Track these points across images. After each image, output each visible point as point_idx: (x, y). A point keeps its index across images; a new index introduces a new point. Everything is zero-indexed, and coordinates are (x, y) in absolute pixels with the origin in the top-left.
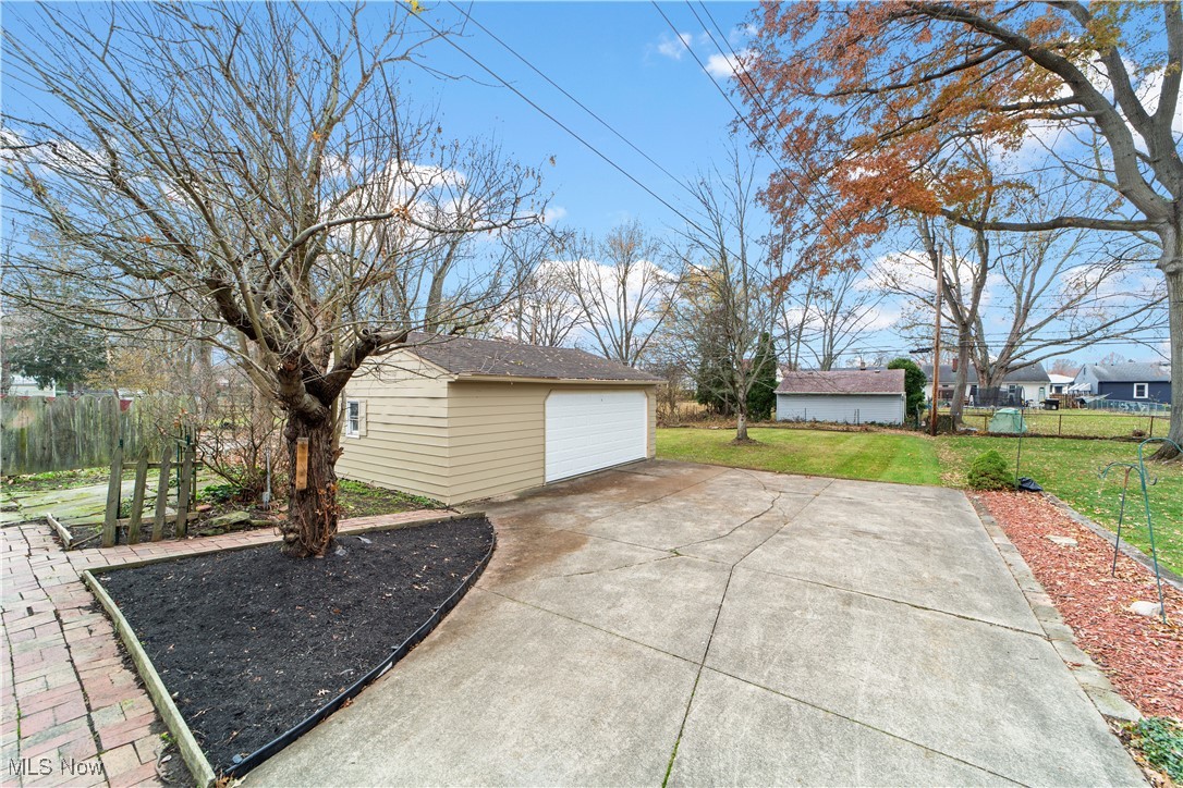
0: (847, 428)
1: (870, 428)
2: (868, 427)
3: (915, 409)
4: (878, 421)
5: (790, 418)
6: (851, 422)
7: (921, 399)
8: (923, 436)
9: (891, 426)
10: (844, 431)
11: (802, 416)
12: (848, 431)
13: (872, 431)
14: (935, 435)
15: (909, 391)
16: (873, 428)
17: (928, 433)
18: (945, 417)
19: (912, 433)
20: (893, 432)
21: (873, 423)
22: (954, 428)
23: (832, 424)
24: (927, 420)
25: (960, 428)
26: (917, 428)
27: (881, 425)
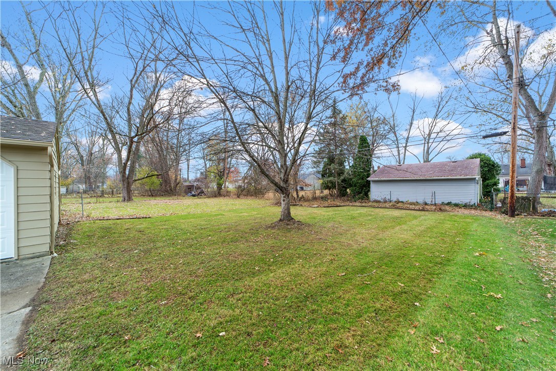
0: (424, 207)
1: (443, 208)
2: (440, 208)
3: (490, 192)
4: (453, 202)
5: (379, 199)
6: (429, 202)
7: (496, 184)
8: (499, 216)
9: (466, 206)
10: (419, 210)
11: (388, 197)
12: (423, 210)
13: (445, 211)
14: (513, 215)
15: (484, 178)
16: (447, 208)
17: (505, 213)
18: (523, 198)
19: (488, 214)
20: (466, 212)
21: (449, 204)
22: (534, 208)
23: (411, 204)
24: (503, 201)
25: (541, 209)
26: (493, 208)
27: (456, 205)
